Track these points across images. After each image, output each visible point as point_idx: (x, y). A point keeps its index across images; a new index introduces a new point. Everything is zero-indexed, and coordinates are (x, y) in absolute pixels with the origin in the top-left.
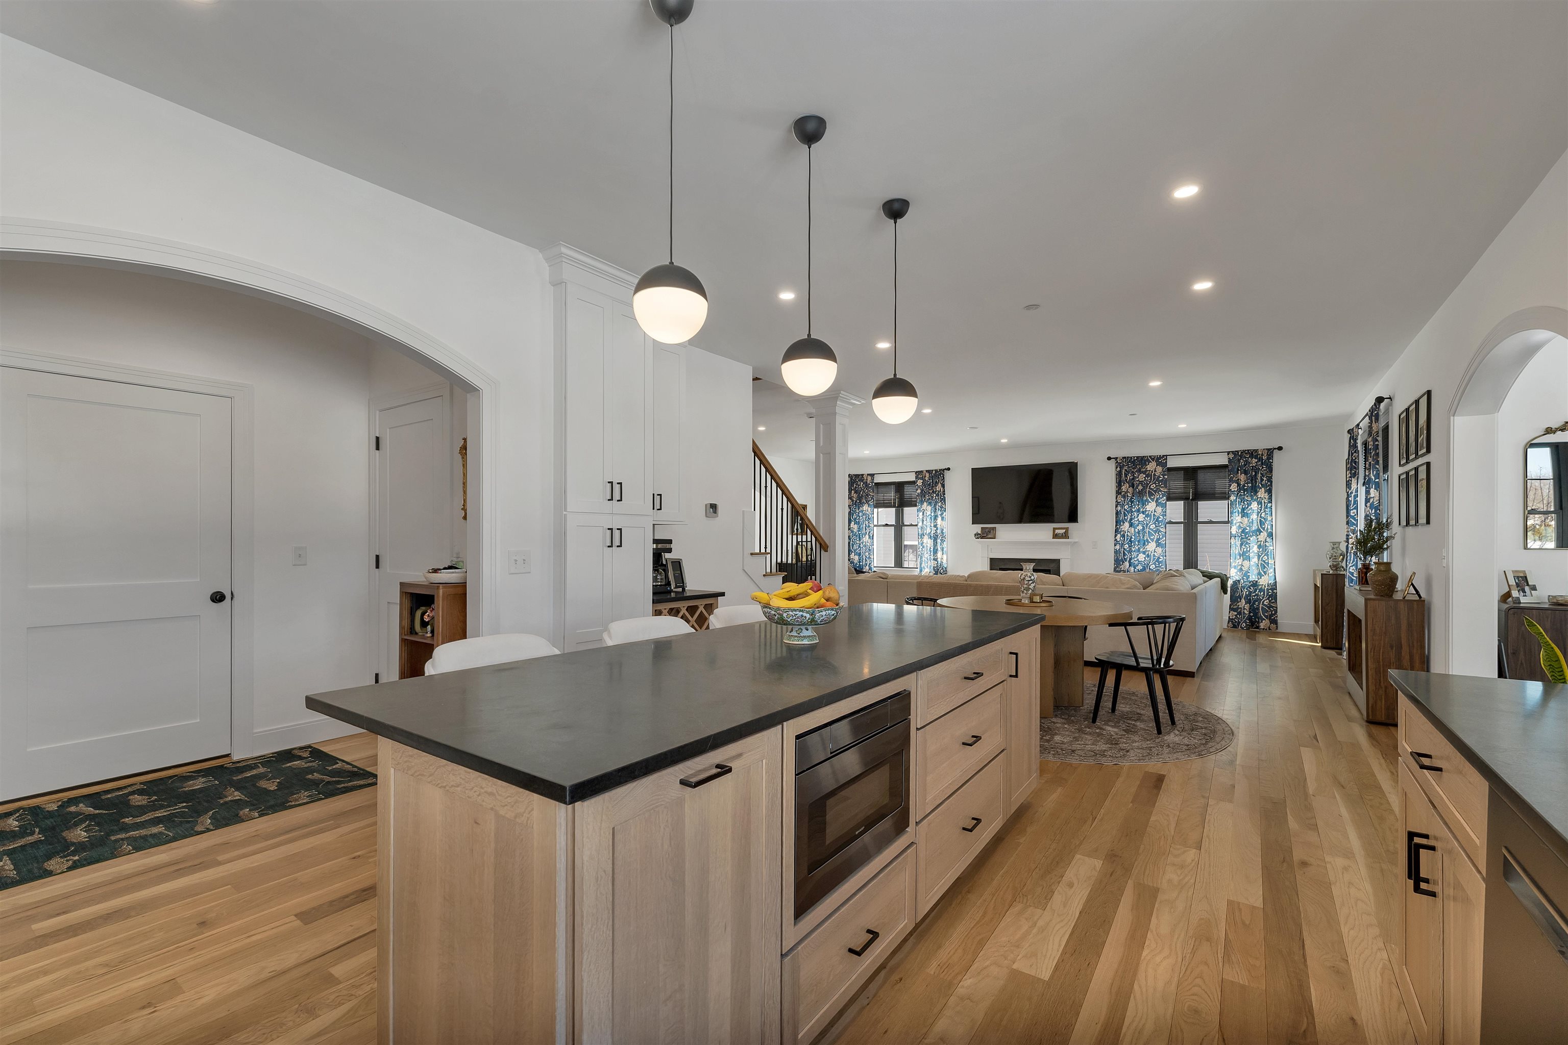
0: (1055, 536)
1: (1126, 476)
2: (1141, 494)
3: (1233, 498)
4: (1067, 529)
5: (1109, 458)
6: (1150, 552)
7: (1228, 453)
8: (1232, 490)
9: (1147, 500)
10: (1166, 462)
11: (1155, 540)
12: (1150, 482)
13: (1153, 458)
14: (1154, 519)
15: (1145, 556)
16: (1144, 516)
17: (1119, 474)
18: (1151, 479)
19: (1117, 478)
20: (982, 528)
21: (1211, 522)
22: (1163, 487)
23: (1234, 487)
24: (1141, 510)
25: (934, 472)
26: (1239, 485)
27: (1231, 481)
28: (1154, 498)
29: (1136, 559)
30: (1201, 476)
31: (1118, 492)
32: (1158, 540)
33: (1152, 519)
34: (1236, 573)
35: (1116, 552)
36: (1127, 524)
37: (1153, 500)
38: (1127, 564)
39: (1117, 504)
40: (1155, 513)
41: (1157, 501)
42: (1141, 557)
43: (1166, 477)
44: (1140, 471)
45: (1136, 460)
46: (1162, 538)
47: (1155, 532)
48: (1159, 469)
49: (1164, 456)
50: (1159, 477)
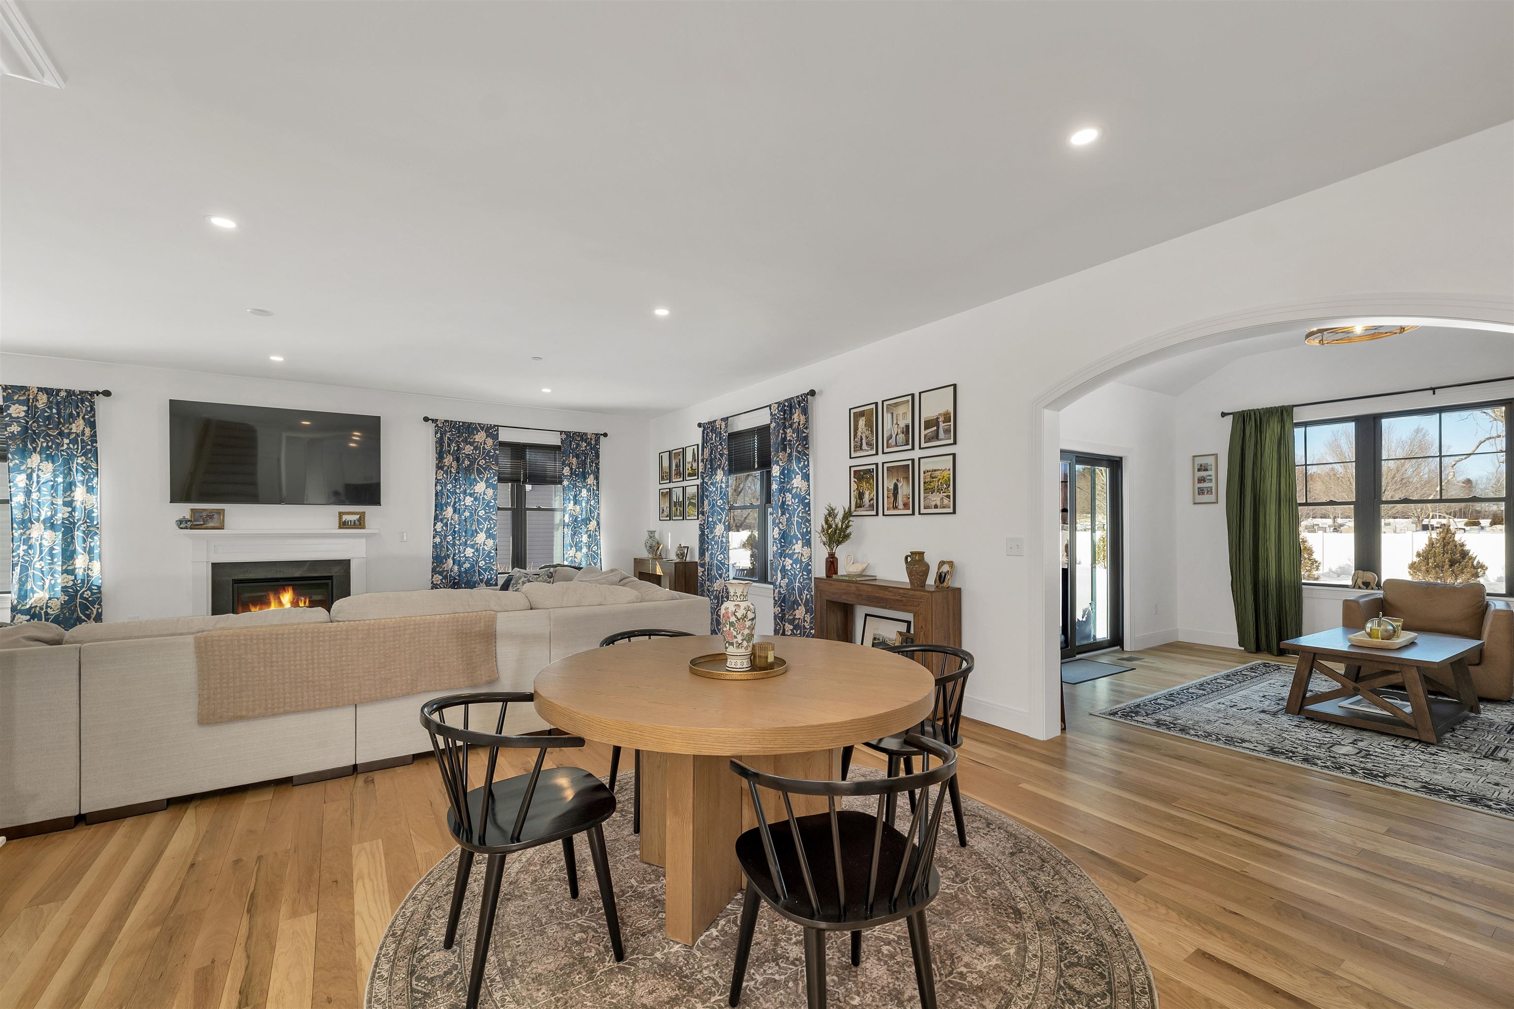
0: (343, 525)
1: (449, 446)
2: (468, 470)
3: (565, 483)
4: (362, 515)
5: (426, 419)
6: (479, 545)
7: (561, 432)
8: (564, 474)
9: (475, 479)
10: (498, 434)
11: (485, 530)
12: (478, 457)
13: (482, 427)
14: (483, 503)
15: (473, 550)
16: (473, 499)
17: (440, 442)
18: (479, 453)
19: (436, 447)
20: (192, 510)
21: (539, 509)
22: (493, 464)
23: (566, 471)
24: (468, 491)
25: (61, 394)
26: (571, 469)
27: (563, 464)
28: (484, 477)
29: (462, 555)
31: (439, 467)
32: (488, 530)
33: (481, 503)
35: (435, 546)
36: (450, 510)
37: (481, 479)
38: (450, 561)
39: (438, 481)
40: (485, 496)
41: (487, 481)
42: (469, 552)
43: (497, 452)
44: (466, 441)
45: (462, 426)
46: (493, 527)
47: (485, 519)
48: (490, 442)
49: (495, 426)
50: (489, 451)
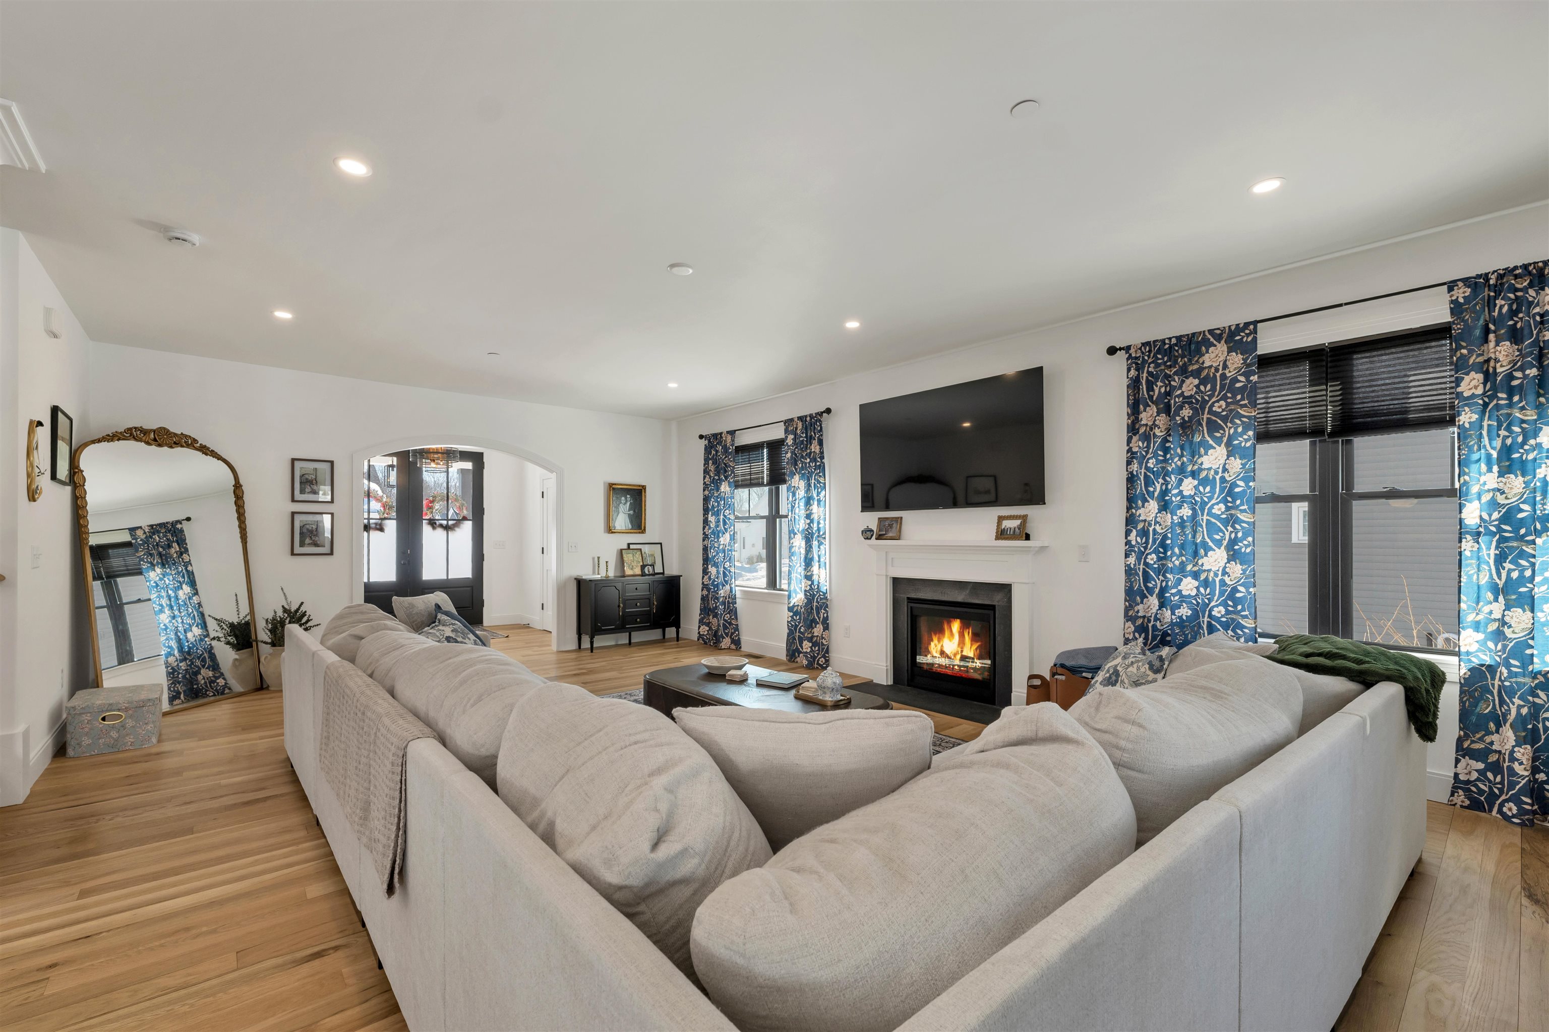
1: (1150, 388)
2: (1187, 427)
3: (1467, 417)
4: (1024, 518)
5: (1112, 351)
6: (1212, 574)
7: (1451, 286)
8: (1465, 395)
9: (1203, 443)
10: (1255, 339)
11: (1225, 543)
12: (1211, 397)
13: (1217, 335)
14: (1222, 490)
15: (1196, 583)
16: (1196, 482)
17: (1134, 384)
18: (1213, 389)
19: (1128, 395)
20: (879, 519)
21: (1393, 494)
22: (1245, 406)
23: (1472, 384)
24: (1189, 468)
25: (808, 419)
26: (1489, 376)
27: (1461, 367)
28: (1223, 435)
29: (1174, 591)
30: (1362, 365)
31: (1133, 429)
32: (1233, 542)
33: (1218, 490)
34: (1483, 643)
35: (1130, 572)
36: (1153, 506)
37: (1219, 441)
38: (1153, 601)
39: (1131, 456)
40: (1226, 475)
41: (1228, 444)
42: (1188, 586)
43: (1254, 378)
44: (1184, 372)
45: (1176, 345)
46: (1245, 537)
47: (1226, 522)
48: (1236, 360)
49: (1247, 325)
50: (1235, 380)
